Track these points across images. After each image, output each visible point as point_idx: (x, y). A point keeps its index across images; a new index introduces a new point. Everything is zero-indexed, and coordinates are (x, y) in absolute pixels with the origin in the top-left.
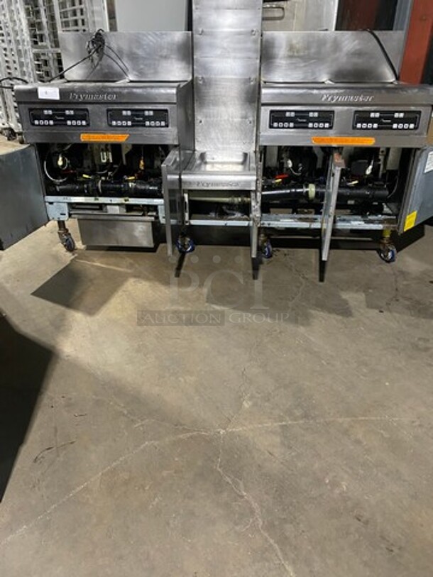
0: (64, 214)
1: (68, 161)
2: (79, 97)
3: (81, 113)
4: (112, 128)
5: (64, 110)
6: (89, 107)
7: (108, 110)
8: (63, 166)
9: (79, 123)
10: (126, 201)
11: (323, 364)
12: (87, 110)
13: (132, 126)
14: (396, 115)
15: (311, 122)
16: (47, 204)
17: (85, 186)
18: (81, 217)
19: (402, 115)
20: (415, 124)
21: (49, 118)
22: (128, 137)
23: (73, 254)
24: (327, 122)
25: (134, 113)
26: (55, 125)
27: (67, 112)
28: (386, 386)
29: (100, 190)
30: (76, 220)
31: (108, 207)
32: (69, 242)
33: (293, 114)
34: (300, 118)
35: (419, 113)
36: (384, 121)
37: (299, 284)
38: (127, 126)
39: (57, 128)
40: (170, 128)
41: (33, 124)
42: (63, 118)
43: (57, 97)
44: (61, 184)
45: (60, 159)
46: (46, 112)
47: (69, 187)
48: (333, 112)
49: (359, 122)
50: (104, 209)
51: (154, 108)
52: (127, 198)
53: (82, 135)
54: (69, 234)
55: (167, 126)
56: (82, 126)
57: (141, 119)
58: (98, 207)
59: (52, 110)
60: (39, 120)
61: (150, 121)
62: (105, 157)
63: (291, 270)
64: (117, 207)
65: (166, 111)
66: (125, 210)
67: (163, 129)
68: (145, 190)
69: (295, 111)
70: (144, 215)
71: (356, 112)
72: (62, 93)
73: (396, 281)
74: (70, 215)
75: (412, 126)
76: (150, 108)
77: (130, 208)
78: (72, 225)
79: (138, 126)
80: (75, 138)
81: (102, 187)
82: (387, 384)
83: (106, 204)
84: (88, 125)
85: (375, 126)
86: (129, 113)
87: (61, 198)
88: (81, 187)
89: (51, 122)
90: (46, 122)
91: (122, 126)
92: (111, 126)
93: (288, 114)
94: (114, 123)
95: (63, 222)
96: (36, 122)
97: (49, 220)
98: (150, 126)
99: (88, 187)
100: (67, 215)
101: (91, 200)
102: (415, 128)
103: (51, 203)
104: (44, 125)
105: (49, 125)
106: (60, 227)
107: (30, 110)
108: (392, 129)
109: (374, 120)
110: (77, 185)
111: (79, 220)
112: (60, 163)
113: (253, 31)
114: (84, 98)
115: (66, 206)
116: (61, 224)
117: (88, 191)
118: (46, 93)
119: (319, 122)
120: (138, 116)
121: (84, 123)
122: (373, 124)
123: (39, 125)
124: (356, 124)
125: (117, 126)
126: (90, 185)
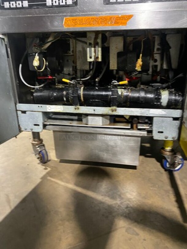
0: (38, 125)
1: (46, 63)
8: (39, 67)
10: (113, 111)
16: (19, 113)
17: (65, 93)
18: (57, 128)
23: (46, 169)
29: (82, 98)
30: (52, 131)
31: (90, 118)
32: (43, 154)
39: (33, 11)
44: (37, 91)
45: (37, 58)
47: (45, 93)
50: (84, 120)
52: (114, 108)
54: (44, 145)
56: (66, 5)
58: (76, 118)
62: (93, 54)
64: (100, 118)
66: (108, 122)
68: (139, 97)
70: (132, 128)
74: (45, 126)
77: (115, 119)
78: (47, 136)
80: (56, 23)
81: (84, 95)
83: (87, 115)
87: (35, 107)
88: (60, 94)
95: (38, 133)
97: (20, 131)
99: (67, 94)
100: (41, 126)
101: (70, 109)
103: (24, 112)
104: (17, 8)
106: (34, 138)
110: (55, 92)
111: (54, 131)
112: (36, 63)
115: (41, 115)
116: (36, 135)
117: (67, 99)
123: (10, 8)
126: (70, 91)
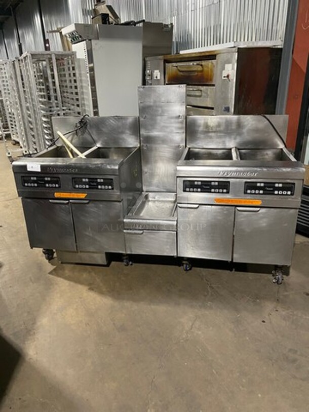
2: (53, 170)
3: (55, 179)
4: (76, 190)
5: (44, 177)
6: (60, 176)
7: (73, 178)
9: (54, 185)
11: (213, 373)
12: (59, 178)
13: (89, 188)
14: (277, 185)
15: (213, 188)
19: (281, 185)
20: (291, 192)
21: (34, 182)
22: (86, 196)
24: (225, 189)
25: (90, 180)
26: (38, 186)
27: (46, 179)
28: (258, 397)
33: (200, 183)
34: (205, 186)
35: (294, 184)
36: (267, 189)
37: (206, 294)
38: (86, 188)
39: (39, 188)
40: (115, 190)
41: (24, 186)
42: (43, 182)
43: (39, 170)
46: (32, 178)
48: (229, 182)
49: (249, 189)
51: (104, 177)
53: (55, 194)
55: (113, 189)
56: (55, 187)
57: (95, 184)
59: (37, 177)
60: (28, 183)
61: (101, 185)
63: (202, 279)
65: (112, 179)
67: (110, 191)
69: (201, 181)
71: (246, 182)
72: (42, 167)
73: (278, 292)
75: (289, 193)
76: (101, 177)
79: (93, 188)
80: (51, 195)
82: (260, 395)
84: (59, 187)
85: (261, 192)
86: (87, 180)
89: (36, 185)
90: (33, 185)
91: (82, 188)
92: (75, 188)
93: (196, 183)
94: (77, 186)
96: (26, 184)
98: (101, 189)
102: (292, 194)
104: (31, 186)
105: (34, 186)
107: (22, 177)
108: (274, 194)
109: (260, 188)
113: (180, 116)
114: (57, 171)
118: (32, 167)
119: (219, 189)
120: (93, 182)
121: (57, 185)
122: (259, 191)
123: (28, 186)
124: (247, 190)
125: (79, 188)
